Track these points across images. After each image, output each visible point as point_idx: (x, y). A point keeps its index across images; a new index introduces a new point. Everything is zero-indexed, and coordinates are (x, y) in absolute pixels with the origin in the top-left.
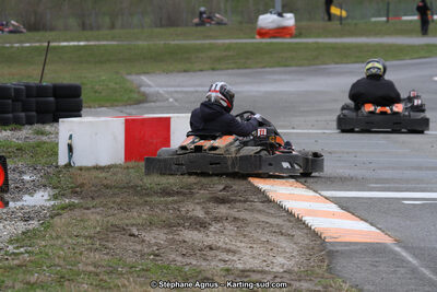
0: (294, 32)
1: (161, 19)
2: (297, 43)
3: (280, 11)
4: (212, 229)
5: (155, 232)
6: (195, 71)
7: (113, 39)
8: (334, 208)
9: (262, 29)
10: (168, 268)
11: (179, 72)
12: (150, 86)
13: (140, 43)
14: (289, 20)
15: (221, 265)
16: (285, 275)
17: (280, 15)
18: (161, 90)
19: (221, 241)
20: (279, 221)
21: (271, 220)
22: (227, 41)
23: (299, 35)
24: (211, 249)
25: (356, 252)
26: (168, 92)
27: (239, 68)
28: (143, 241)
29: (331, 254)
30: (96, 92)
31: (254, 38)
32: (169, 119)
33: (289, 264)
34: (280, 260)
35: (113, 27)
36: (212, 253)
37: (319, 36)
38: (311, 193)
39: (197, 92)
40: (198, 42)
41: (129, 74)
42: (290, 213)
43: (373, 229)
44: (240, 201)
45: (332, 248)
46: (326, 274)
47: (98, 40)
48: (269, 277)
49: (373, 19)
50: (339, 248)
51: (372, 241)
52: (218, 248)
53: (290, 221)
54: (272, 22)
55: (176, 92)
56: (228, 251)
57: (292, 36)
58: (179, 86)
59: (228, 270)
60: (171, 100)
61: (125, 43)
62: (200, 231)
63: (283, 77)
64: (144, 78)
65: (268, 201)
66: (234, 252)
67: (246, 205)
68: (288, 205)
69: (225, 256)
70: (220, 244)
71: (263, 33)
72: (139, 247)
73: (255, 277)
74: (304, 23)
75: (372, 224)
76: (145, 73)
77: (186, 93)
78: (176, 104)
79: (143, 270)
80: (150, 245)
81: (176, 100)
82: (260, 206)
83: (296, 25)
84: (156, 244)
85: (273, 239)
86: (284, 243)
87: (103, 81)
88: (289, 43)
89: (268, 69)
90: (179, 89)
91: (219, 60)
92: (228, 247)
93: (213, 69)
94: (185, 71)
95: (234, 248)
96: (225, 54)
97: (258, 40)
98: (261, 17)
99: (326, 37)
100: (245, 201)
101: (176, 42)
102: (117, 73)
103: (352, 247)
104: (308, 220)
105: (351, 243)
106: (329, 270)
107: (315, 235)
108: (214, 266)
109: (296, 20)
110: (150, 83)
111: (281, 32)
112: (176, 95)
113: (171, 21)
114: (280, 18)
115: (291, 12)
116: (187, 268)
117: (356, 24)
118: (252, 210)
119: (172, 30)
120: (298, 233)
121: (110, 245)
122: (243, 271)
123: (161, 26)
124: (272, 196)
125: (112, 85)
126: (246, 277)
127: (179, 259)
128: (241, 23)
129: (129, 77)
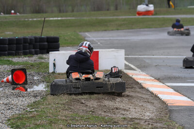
0: (154, 13)
1: (94, 8)
2: (155, 18)
3: (147, 3)
4: (117, 100)
5: (92, 102)
6: (109, 30)
7: (73, 16)
8: (172, 91)
9: (139, 11)
10: (98, 118)
11: (103, 31)
12: (89, 37)
13: (85, 18)
14: (151, 7)
15: (122, 116)
16: (150, 120)
17: (147, 5)
18: (94, 39)
19: (121, 106)
20: (147, 97)
21: (144, 96)
22: (124, 17)
23: (156, 14)
24: (117, 109)
25: (181, 110)
26: (97, 40)
27: (129, 29)
28: (87, 106)
29: (170, 111)
30: (65, 40)
31: (135, 15)
32: (98, 52)
33: (152, 115)
34: (148, 114)
35: (73, 11)
36: (117, 111)
37: (164, 14)
38: (161, 84)
39: (110, 40)
40: (111, 18)
41: (81, 32)
42: (152, 93)
43: (189, 100)
44: (130, 88)
45: (171, 109)
46: (169, 120)
47: (67, 17)
48: (143, 121)
49: (189, 7)
50: (174, 108)
51: (189, 105)
52: (120, 109)
53: (152, 97)
54: (144, 8)
55: (101, 40)
56: (125, 110)
57: (152, 15)
58: (102, 37)
59: (124, 118)
60: (99, 43)
61: (79, 18)
62: (112, 101)
63: (148, 33)
64: (87, 34)
65: (142, 88)
66: (127, 111)
67: (133, 90)
68: (151, 89)
69: (123, 112)
70: (121, 107)
71: (139, 14)
72: (85, 109)
73: (137, 121)
74: (158, 9)
75: (189, 98)
76: (88, 31)
77: (105, 40)
78: (101, 45)
79: (87, 118)
80: (90, 107)
81: (101, 43)
82: (138, 90)
83: (154, 10)
84: (93, 107)
85: (145, 104)
86: (149, 106)
87: (69, 35)
88: (151, 18)
89: (142, 30)
90: (102, 38)
91: (120, 25)
92: (124, 108)
93: (118, 30)
94: (105, 30)
95: (127, 109)
96: (123, 23)
97: (137, 16)
98: (139, 6)
99: (168, 15)
100: (132, 88)
101: (101, 18)
102: (75, 31)
103: (180, 108)
104: (160, 96)
105: (179, 106)
106: (170, 118)
107: (163, 103)
108: (118, 116)
109: (154, 8)
110: (89, 36)
111: (147, 13)
112: (101, 41)
113: (99, 8)
114: (147, 7)
115: (152, 4)
116: (106, 118)
117: (181, 9)
118: (135, 92)
119: (99, 12)
120: (155, 102)
121: (72, 107)
122: (131, 119)
123: (94, 11)
124: (144, 85)
125: (73, 37)
126: (133, 121)
127: (103, 113)
128: (130, 9)
129: (80, 33)
